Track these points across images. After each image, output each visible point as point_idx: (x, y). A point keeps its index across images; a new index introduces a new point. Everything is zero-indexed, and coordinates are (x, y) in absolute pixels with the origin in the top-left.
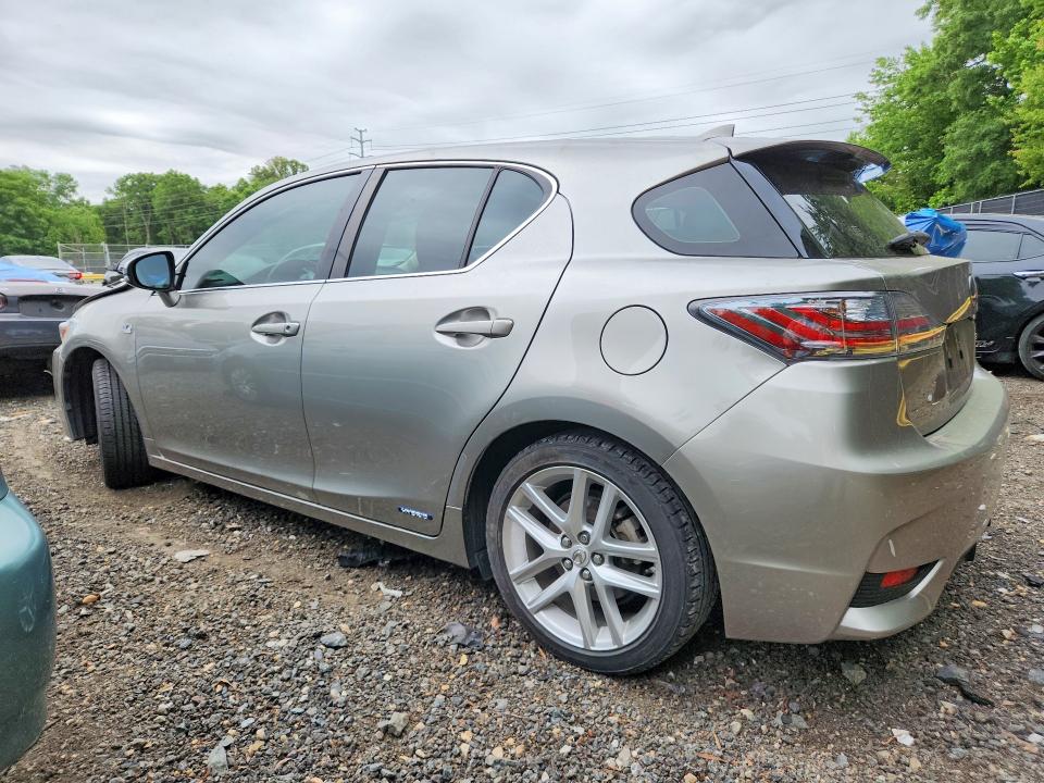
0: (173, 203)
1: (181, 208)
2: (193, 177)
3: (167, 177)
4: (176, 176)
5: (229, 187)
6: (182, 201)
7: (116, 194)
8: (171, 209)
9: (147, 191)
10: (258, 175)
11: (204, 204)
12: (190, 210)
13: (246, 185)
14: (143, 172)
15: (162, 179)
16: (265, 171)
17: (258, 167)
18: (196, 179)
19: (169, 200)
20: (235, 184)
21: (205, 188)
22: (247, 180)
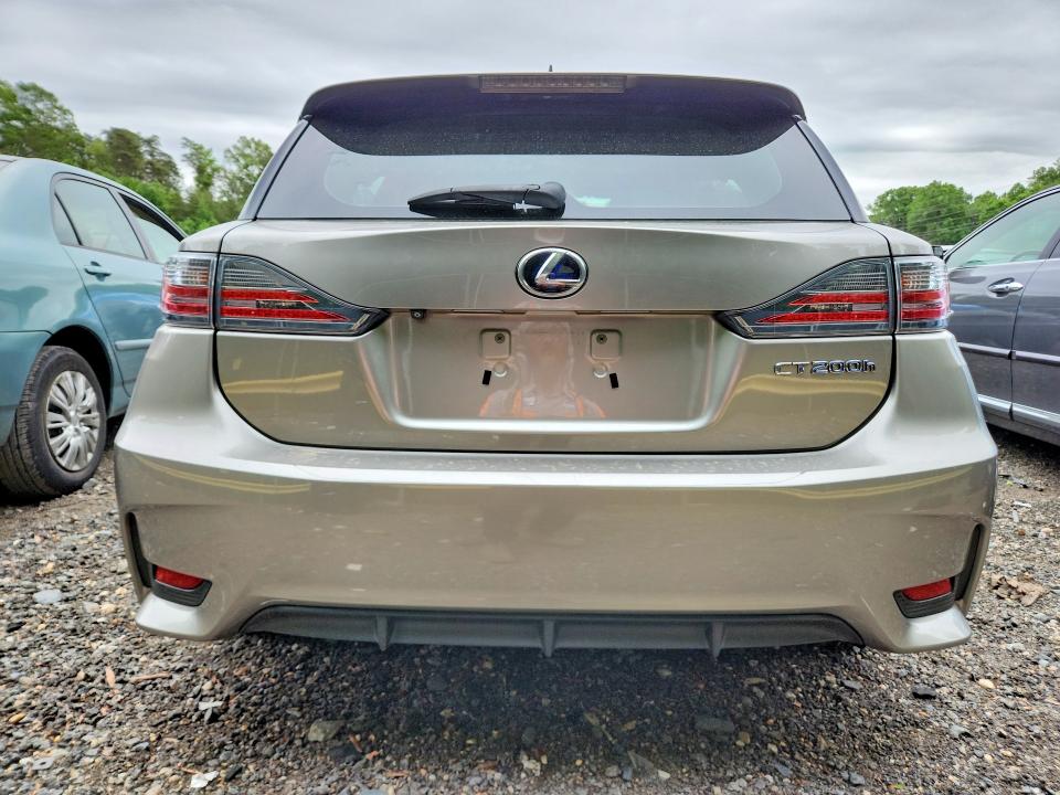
0: (929, 215)
1: (936, 220)
2: (958, 186)
3: (929, 188)
4: (939, 187)
5: (999, 194)
6: (939, 213)
7: (874, 210)
8: (925, 222)
9: (906, 205)
10: (1042, 178)
11: (963, 214)
12: (945, 222)
13: (1022, 190)
14: (906, 185)
15: (923, 191)
16: (1052, 170)
17: (1043, 169)
18: (961, 189)
19: (926, 213)
20: (1008, 190)
21: (970, 197)
22: (1026, 186)
